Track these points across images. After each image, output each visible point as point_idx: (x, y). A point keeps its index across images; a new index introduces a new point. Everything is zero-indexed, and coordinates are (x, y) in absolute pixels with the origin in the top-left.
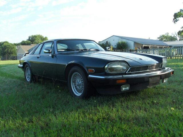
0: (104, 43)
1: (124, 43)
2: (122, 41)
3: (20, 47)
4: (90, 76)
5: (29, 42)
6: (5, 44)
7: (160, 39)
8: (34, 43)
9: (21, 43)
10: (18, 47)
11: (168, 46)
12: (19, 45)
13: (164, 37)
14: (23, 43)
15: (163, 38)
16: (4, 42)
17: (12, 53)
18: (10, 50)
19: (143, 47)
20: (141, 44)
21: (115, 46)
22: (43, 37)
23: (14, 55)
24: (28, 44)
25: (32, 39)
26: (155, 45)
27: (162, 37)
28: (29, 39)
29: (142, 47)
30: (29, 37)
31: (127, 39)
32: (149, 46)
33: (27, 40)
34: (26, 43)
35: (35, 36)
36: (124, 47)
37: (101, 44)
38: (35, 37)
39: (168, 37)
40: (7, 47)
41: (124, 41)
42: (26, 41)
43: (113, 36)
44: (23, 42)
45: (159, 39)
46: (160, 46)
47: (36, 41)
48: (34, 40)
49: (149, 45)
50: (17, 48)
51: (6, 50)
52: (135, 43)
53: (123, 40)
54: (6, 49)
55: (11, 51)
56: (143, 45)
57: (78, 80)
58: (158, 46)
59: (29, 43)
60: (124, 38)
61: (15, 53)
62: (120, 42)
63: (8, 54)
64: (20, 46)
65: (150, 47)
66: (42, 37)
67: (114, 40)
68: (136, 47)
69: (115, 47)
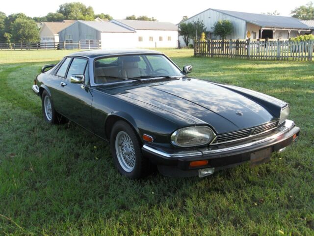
0: (192, 22)
1: (228, 23)
2: (225, 19)
3: (45, 25)
4: (145, 146)
5: (61, 15)
6: (18, 20)
7: (296, 14)
8: (69, 18)
9: (47, 17)
10: (41, 24)
11: (308, 29)
12: (43, 21)
13: (303, 9)
14: (51, 18)
15: (302, 12)
16: (18, 15)
17: (31, 37)
18: (27, 31)
19: (262, 31)
20: (259, 26)
21: (212, 28)
22: (85, 7)
23: (35, 41)
24: (59, 20)
25: (65, 9)
26: (284, 28)
27: (299, 9)
28: (60, 10)
29: (260, 31)
30: (61, 8)
31: (234, 17)
32: (272, 29)
33: (58, 11)
34: (55, 17)
35: (71, 5)
36: (228, 31)
37: (187, 24)
38: (72, 7)
39: (311, 10)
40: (21, 26)
41: (228, 19)
42: (55, 14)
43: (210, 9)
44: (50, 15)
45: (293, 14)
46: (293, 29)
47: (73, 14)
48: (69, 12)
49: (274, 28)
50: (39, 27)
51: (21, 32)
52: (249, 24)
53: (226, 17)
54: (20, 29)
55: (29, 34)
56: (261, 27)
57: (127, 145)
58: (290, 29)
59: (60, 18)
60: (227, 14)
61: (36, 36)
62: (221, 21)
63: (25, 38)
64: (45, 23)
65: (274, 32)
66: (83, 7)
67: (209, 17)
68: (249, 31)
69: (212, 31)
